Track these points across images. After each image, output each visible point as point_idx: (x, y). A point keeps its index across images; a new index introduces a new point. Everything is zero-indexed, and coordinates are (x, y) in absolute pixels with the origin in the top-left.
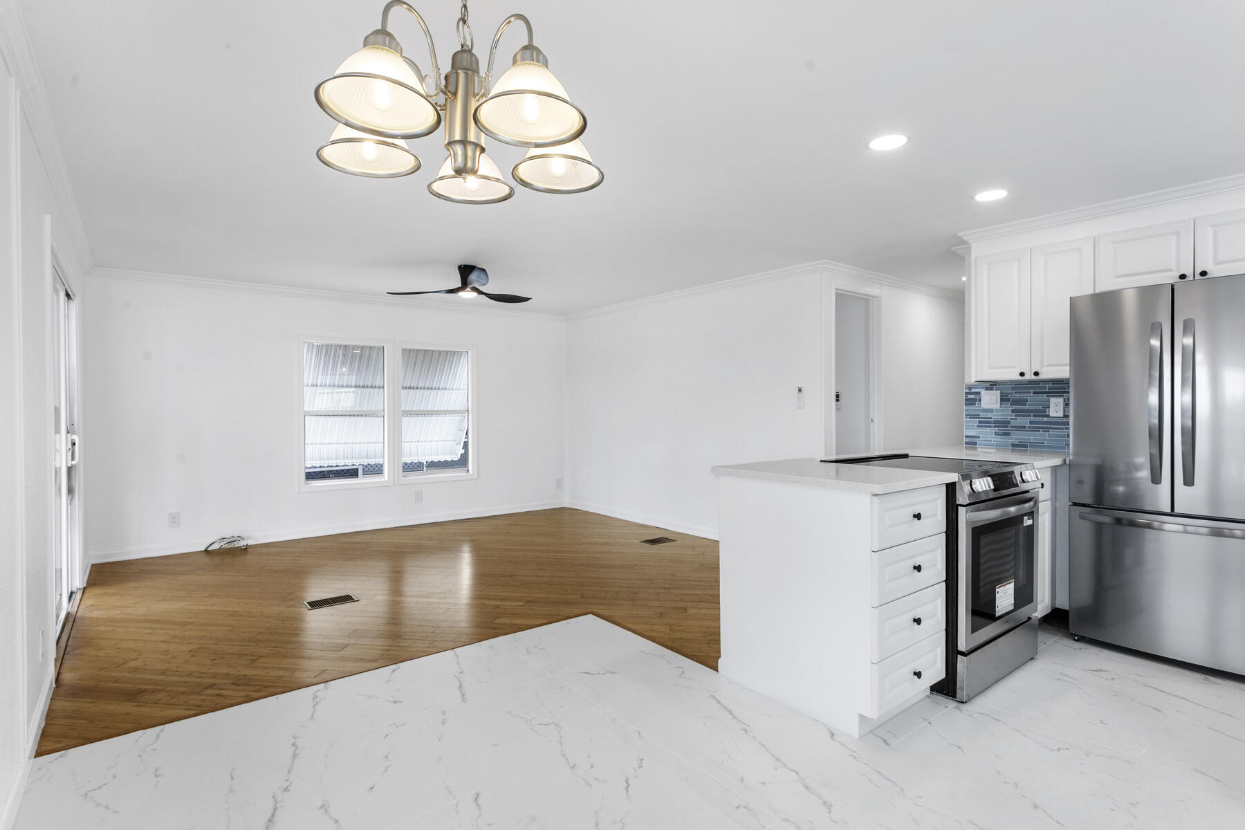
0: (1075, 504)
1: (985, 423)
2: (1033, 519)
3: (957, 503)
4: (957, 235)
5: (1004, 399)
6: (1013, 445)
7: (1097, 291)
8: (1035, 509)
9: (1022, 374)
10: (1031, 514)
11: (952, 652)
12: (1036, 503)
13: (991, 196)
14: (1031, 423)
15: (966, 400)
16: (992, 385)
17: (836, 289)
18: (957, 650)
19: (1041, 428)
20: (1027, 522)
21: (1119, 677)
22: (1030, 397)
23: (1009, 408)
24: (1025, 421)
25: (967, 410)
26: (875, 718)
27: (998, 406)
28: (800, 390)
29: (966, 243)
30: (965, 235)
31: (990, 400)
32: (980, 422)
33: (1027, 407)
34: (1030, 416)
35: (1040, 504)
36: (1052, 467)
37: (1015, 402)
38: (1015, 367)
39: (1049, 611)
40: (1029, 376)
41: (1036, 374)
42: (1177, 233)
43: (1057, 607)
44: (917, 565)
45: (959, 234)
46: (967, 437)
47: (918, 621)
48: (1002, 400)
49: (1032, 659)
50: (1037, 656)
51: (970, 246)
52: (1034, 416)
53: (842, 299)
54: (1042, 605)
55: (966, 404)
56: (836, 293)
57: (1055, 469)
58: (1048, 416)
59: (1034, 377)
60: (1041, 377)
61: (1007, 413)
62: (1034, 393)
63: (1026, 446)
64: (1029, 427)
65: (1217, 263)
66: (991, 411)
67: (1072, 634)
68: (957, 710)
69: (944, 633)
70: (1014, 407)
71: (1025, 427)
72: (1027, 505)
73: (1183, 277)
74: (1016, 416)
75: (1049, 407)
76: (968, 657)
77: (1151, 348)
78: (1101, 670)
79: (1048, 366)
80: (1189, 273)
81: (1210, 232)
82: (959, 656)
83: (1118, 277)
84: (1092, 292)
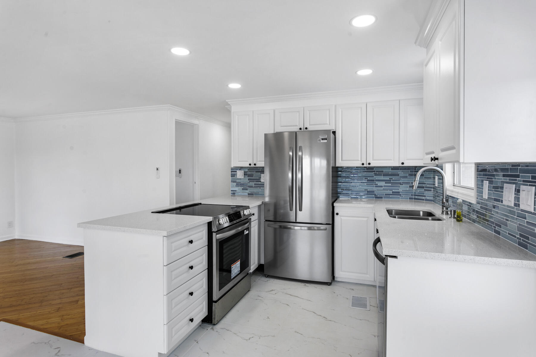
0: (266, 221)
1: (238, 185)
2: (249, 230)
3: (212, 231)
4: (225, 101)
5: (245, 174)
6: (249, 194)
7: (275, 132)
8: (249, 226)
9: (250, 165)
10: (248, 229)
11: (211, 302)
12: (250, 224)
13: (235, 86)
14: (255, 184)
15: (231, 174)
16: (241, 168)
17: (175, 119)
18: (213, 300)
19: (258, 187)
20: (246, 232)
21: (278, 292)
22: (254, 173)
23: (247, 178)
24: (252, 184)
25: (232, 179)
26: (166, 353)
27: (243, 177)
28: (157, 169)
29: (229, 105)
30: (229, 101)
31: (240, 174)
32: (237, 184)
33: (253, 178)
34: (254, 181)
35: (252, 223)
36: (258, 206)
37: (249, 176)
38: (247, 161)
39: (257, 266)
40: (252, 166)
41: (255, 164)
42: (299, 112)
43: (261, 263)
44: (191, 266)
45: (226, 101)
46: (232, 191)
47: (191, 294)
48: (244, 175)
49: (249, 291)
50: (251, 289)
51: (231, 107)
52: (256, 182)
53: (179, 124)
54: (253, 266)
55: (231, 176)
56: (175, 121)
57: (259, 206)
58: (260, 182)
59: (254, 166)
60: (257, 166)
61: (246, 180)
62: (256, 172)
63: (253, 194)
64: (254, 186)
65: (310, 125)
66: (241, 179)
67: (265, 275)
68: (212, 330)
69: (207, 294)
70: (249, 178)
71: (252, 186)
72: (246, 225)
73: (300, 129)
74: (250, 181)
75: (261, 178)
76: (217, 302)
77: (290, 155)
78: (273, 290)
79: (259, 161)
80: (302, 128)
81: (308, 112)
82: (213, 303)
83: (282, 126)
84: (273, 132)
